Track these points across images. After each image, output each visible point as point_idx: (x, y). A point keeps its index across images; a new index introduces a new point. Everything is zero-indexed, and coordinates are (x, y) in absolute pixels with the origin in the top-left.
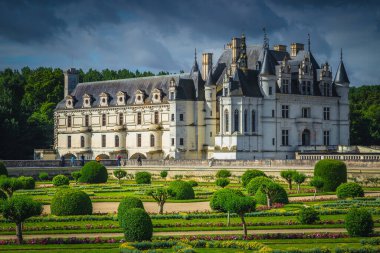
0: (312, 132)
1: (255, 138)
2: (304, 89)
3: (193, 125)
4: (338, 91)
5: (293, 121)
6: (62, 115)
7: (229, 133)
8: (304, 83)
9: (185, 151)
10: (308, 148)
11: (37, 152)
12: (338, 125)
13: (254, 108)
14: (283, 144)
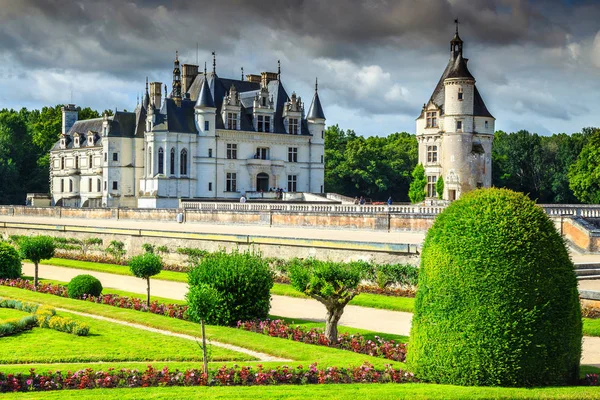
0: (270, 175)
1: (186, 182)
2: (260, 124)
3: (130, 166)
4: (310, 128)
5: (243, 163)
6: (56, 155)
7: (152, 176)
8: (260, 118)
9: (119, 196)
10: (266, 195)
11: (29, 196)
12: (309, 169)
13: (186, 146)
14: (228, 189)
